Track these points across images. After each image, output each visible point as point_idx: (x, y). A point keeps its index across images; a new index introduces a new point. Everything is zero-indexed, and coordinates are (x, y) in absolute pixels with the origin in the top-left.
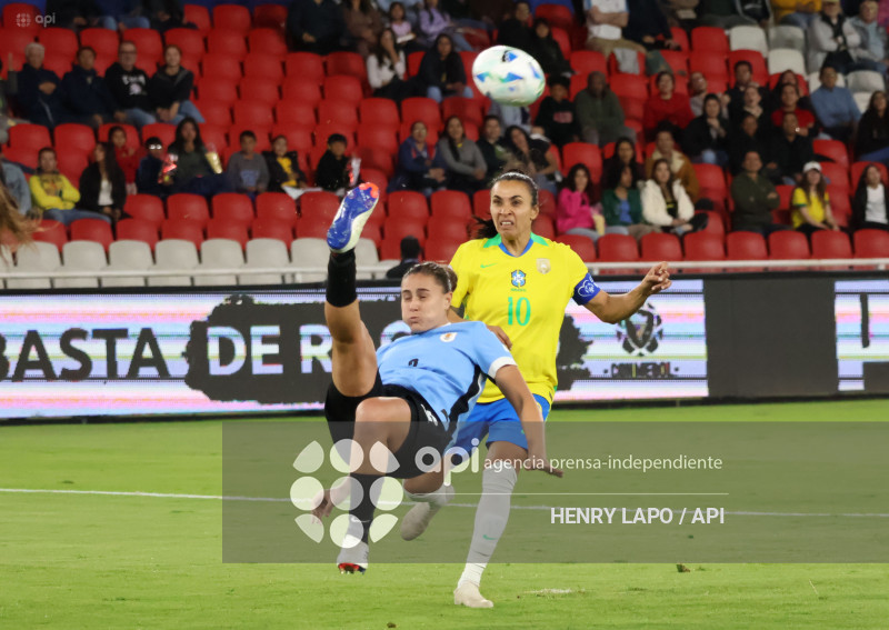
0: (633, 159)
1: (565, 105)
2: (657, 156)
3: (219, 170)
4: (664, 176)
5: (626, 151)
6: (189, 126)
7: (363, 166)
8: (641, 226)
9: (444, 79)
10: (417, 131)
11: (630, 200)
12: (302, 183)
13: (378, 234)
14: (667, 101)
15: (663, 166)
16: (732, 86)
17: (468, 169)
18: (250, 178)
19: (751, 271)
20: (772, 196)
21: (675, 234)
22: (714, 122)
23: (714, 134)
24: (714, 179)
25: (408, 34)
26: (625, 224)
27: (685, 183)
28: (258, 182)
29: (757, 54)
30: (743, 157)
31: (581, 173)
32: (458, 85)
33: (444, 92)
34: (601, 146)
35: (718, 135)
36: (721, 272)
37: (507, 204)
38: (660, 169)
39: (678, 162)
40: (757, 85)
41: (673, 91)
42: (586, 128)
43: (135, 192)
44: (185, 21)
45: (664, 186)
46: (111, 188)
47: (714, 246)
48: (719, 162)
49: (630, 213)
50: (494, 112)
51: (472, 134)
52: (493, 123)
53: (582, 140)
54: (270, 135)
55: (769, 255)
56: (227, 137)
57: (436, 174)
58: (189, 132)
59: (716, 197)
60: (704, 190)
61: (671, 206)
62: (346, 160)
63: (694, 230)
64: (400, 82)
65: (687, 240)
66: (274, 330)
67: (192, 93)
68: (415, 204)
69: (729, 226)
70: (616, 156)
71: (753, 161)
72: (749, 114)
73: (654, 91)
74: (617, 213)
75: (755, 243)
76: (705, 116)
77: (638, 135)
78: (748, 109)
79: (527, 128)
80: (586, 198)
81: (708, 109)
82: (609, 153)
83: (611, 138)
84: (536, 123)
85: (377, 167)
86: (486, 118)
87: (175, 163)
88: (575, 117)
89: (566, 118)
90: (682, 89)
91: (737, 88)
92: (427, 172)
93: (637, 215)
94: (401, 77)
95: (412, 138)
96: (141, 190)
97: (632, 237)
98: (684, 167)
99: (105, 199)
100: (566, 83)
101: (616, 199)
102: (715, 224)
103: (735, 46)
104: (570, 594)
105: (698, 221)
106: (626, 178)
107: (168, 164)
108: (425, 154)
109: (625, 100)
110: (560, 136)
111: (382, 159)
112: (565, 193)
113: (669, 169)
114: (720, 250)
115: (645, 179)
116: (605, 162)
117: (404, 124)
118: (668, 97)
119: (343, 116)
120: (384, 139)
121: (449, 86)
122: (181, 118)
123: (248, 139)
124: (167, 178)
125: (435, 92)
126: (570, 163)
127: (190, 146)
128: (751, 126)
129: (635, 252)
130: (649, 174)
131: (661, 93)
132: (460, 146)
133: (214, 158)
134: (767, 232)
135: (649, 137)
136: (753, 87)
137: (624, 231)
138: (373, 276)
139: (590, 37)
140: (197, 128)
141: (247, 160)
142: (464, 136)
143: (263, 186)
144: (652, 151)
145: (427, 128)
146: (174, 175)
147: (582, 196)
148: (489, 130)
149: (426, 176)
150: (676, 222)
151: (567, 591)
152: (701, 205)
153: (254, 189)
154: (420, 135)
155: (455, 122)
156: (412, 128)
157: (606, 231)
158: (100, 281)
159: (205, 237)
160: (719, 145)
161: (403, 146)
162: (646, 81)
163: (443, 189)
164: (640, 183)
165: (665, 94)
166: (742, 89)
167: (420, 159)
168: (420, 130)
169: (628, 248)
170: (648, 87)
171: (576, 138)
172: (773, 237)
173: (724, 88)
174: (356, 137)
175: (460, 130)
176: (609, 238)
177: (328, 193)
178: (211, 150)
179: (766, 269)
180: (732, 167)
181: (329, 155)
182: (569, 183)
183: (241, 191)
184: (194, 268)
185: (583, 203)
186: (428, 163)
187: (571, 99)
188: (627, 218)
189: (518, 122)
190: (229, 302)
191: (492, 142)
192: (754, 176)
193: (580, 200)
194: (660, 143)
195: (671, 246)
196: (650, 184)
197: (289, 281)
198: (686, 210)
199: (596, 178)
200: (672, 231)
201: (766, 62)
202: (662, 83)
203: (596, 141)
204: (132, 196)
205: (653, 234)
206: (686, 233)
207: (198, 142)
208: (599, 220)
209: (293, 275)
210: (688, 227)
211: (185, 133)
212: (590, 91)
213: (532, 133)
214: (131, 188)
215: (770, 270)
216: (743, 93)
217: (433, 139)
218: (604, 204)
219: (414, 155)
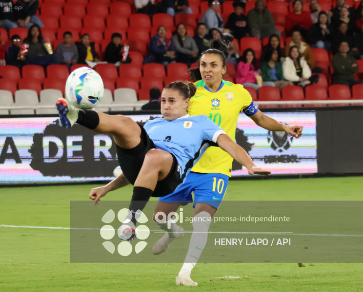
0: (279, 45)
1: (243, 17)
2: (292, 44)
3: (51, 52)
4: (295, 55)
5: (275, 42)
6: (36, 29)
7: (130, 50)
8: (282, 82)
9: (176, 3)
10: (160, 31)
11: (276, 68)
12: (96, 59)
13: (137, 86)
14: (298, 15)
15: (295, 50)
16: (334, 6)
17: (189, 52)
18: (68, 56)
19: (342, 105)
20: (354, 65)
21: (301, 86)
22: (324, 27)
23: (323, 33)
24: (323, 57)
26: (273, 81)
27: (307, 59)
28: (73, 58)
30: (339, 45)
31: (250, 53)
32: (184, 7)
33: (176, 11)
34: (262, 39)
35: (326, 33)
36: (326, 106)
37: (209, 66)
38: (293, 51)
39: (303, 47)
40: (348, 7)
41: (302, 10)
42: (253, 30)
43: (5, 64)
45: (295, 60)
47: (322, 92)
48: (326, 47)
49: (276, 75)
50: (203, 21)
51: (191, 33)
52: (202, 27)
53: (251, 36)
54: (80, 34)
55: (352, 97)
56: (56, 35)
57: (171, 54)
58: (36, 32)
59: (324, 66)
60: (317, 62)
61: (299, 71)
62: (121, 47)
63: (311, 84)
64: (152, 5)
65: (307, 89)
66: (80, 139)
67: (38, 12)
68: (158, 70)
69: (330, 81)
70: (270, 45)
71: (345, 47)
72: (342, 22)
73: (292, 10)
74: (269, 75)
75: (344, 91)
76: (319, 23)
77: (282, 33)
78: (342, 19)
79: (221, 30)
80: (252, 67)
81: (321, 19)
82: (266, 42)
83: (267, 34)
84: (226, 27)
85: (139, 51)
86: (199, 24)
87: (27, 49)
88: (247, 24)
89: (243, 24)
90: (307, 8)
91: (337, 8)
92: (165, 53)
93: (280, 76)
95: (158, 35)
96: (7, 63)
97: (277, 87)
98: (306, 50)
100: (243, 5)
101: (269, 68)
102: (322, 80)
104: (239, 279)
105: (313, 79)
106: (275, 56)
107: (23, 49)
108: (164, 44)
109: (275, 15)
110: (239, 34)
111: (141, 46)
112: (241, 64)
113: (298, 51)
114: (325, 95)
115: (285, 57)
116: (263, 47)
117: (154, 28)
118: (299, 13)
119: (121, 23)
120: (143, 36)
121: (179, 8)
122: (31, 24)
123: (68, 36)
124: (22, 57)
125: (171, 11)
126: (244, 48)
127: (36, 40)
128: (344, 28)
129: (278, 95)
130: (287, 54)
131: (295, 11)
132: (184, 39)
133: (49, 46)
134: (351, 84)
135: (288, 34)
136: (345, 7)
137: (273, 84)
138: (134, 108)
140: (40, 30)
141: (67, 47)
142: (186, 34)
143: (75, 61)
144: (289, 42)
145: (166, 30)
146: (26, 55)
147: (250, 65)
148: (200, 31)
149: (165, 55)
150: (301, 79)
151: (238, 277)
152: (315, 70)
153: (70, 63)
154: (162, 33)
155: (182, 26)
156: (158, 30)
157: (263, 84)
159: (43, 88)
160: (325, 39)
161: (153, 40)
162: (287, 4)
163: (174, 62)
164: (282, 59)
165: (297, 11)
166: (339, 8)
167: (162, 46)
168: (162, 31)
169: (275, 93)
170: (288, 8)
171: (248, 35)
172: (354, 87)
173: (330, 8)
174: (127, 34)
175: (184, 31)
176: (264, 88)
177: (111, 64)
178: (47, 42)
179: (350, 104)
180: (333, 50)
182: (243, 59)
183: (63, 63)
184: (36, 105)
185: (251, 69)
186: (166, 48)
187: (246, 14)
188: (275, 78)
189: (216, 26)
190: (55, 123)
191: (201, 37)
192: (345, 55)
193: (249, 68)
194: (294, 38)
195: (298, 92)
196: (288, 59)
198: (307, 73)
199: (258, 56)
200: (299, 84)
202: (296, 6)
203: (259, 36)
204: (3, 66)
205: (289, 86)
206: (307, 85)
207: (40, 38)
208: (259, 78)
210: (308, 82)
211: (33, 33)
212: (256, 10)
213: (224, 32)
214: (2, 62)
215: (352, 105)
216: (340, 11)
217: (169, 35)
218: (261, 70)
219: (158, 44)
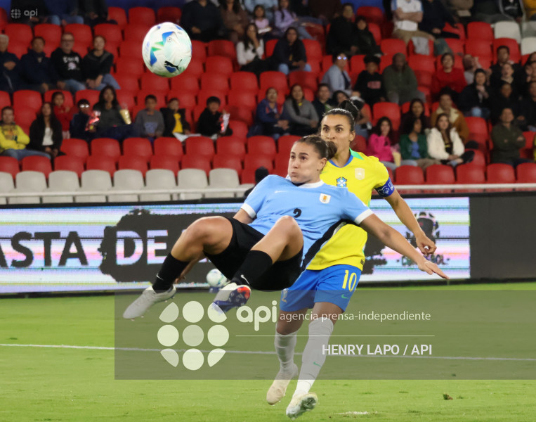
0: (423, 113)
1: (376, 77)
2: (440, 111)
3: (129, 122)
4: (444, 125)
5: (418, 109)
6: (109, 91)
7: (231, 119)
8: (426, 160)
9: (291, 58)
10: (270, 95)
11: (419, 142)
12: (187, 131)
13: (239, 166)
14: (448, 73)
15: (444, 118)
16: (495, 62)
17: (306, 121)
18: (151, 127)
19: (503, 191)
20: (520, 139)
21: (451, 166)
22: (482, 88)
23: (480, 96)
24: (480, 128)
25: (266, 27)
26: (415, 159)
27: (459, 130)
28: (157, 130)
29: (513, 41)
30: (500, 112)
31: (385, 123)
32: (300, 62)
33: (291, 68)
34: (401, 104)
35: (484, 97)
36: (482, 192)
37: (332, 130)
38: (442, 121)
39: (454, 115)
40: (512, 63)
41: (453, 66)
42: (390, 92)
43: (69, 137)
44: (109, 18)
45: (444, 132)
46: (52, 133)
47: (477, 174)
48: (484, 116)
49: (419, 151)
50: (325, 81)
51: (309, 96)
52: (324, 88)
53: (387, 100)
54: (166, 98)
55: (516, 180)
56: (136, 99)
57: (283, 124)
58: (109, 95)
59: (481, 140)
60: (472, 135)
61: (448, 146)
62: (219, 115)
63: (464, 163)
64: (259, 59)
65: (459, 170)
66: (164, 233)
67: (112, 69)
68: (267, 145)
70: (411, 112)
71: (508, 115)
73: (440, 66)
74: (410, 151)
75: (507, 172)
76: (475, 83)
77: (427, 96)
78: (503, 79)
79: (348, 92)
80: (388, 141)
81: (478, 79)
82: (406, 110)
83: (407, 98)
84: (355, 89)
85: (242, 120)
86: (320, 85)
87: (98, 117)
88: (383, 85)
89: (376, 85)
90: (459, 65)
91: (498, 65)
92: (276, 123)
93: (424, 152)
94: (260, 58)
95: (267, 99)
96: (72, 136)
97: (420, 167)
98: (459, 119)
99: (47, 141)
100: (377, 61)
101: (410, 142)
102: (479, 158)
103: (498, 35)
104: (367, 416)
105: (467, 157)
106: (417, 127)
107: (93, 118)
108: (275, 111)
109: (418, 74)
110: (371, 98)
111: (245, 114)
112: (374, 137)
113: (448, 121)
114: (482, 177)
115: (431, 127)
116: (403, 115)
117: (262, 89)
118: (449, 71)
119: (219, 84)
120: (247, 100)
121: (294, 64)
122: (104, 86)
123: (151, 101)
124: (91, 128)
125: (284, 68)
126: (377, 116)
127: (109, 106)
128: (507, 90)
129: (422, 178)
130: (434, 124)
131: (445, 68)
132: (300, 104)
133: (126, 114)
134: (515, 164)
135: (435, 98)
136: (509, 64)
137: (414, 163)
138: (235, 195)
139: (395, 29)
140: (114, 93)
141: (149, 115)
142: (303, 98)
143: (160, 133)
144: (436, 108)
145: (277, 92)
146: (97, 126)
147: (385, 139)
148: (321, 94)
149: (276, 126)
150: (451, 157)
151: (365, 413)
152: (470, 145)
153: (153, 135)
154: (272, 97)
155: (298, 88)
156: (267, 92)
157: (401, 163)
158: (41, 199)
159: (117, 168)
160: (484, 104)
161: (260, 105)
162: (434, 60)
163: (287, 135)
164: (427, 130)
165: (447, 68)
166: (501, 65)
167: (272, 114)
168: (273, 94)
169: (417, 175)
170: (436, 64)
171: (383, 99)
172: (520, 167)
173: (489, 65)
174: (227, 98)
175: (301, 93)
176: (404, 169)
177: (206, 138)
178: (124, 108)
179: (514, 189)
180: (493, 119)
181: (207, 112)
182: (377, 130)
183: (144, 136)
184: (109, 190)
185: (386, 144)
186: (277, 117)
187: (381, 73)
188: (417, 155)
189: (342, 88)
190: (132, 214)
191: (323, 102)
192: (508, 125)
193: (384, 142)
194: (443, 103)
195: (447, 174)
196: (434, 131)
197: (175, 198)
198: (459, 148)
199: (396, 127)
200: (448, 163)
201: (519, 46)
202: (445, 62)
203: (397, 101)
204: (66, 140)
205: (435, 166)
206: (458, 165)
207: (115, 104)
208: (397, 156)
209: (179, 195)
210: (460, 161)
211: (106, 96)
212: (394, 67)
213: (352, 96)
214: (66, 135)
215: (517, 190)
216: (501, 68)
217: (281, 99)
218: (400, 145)
219: (267, 111)
